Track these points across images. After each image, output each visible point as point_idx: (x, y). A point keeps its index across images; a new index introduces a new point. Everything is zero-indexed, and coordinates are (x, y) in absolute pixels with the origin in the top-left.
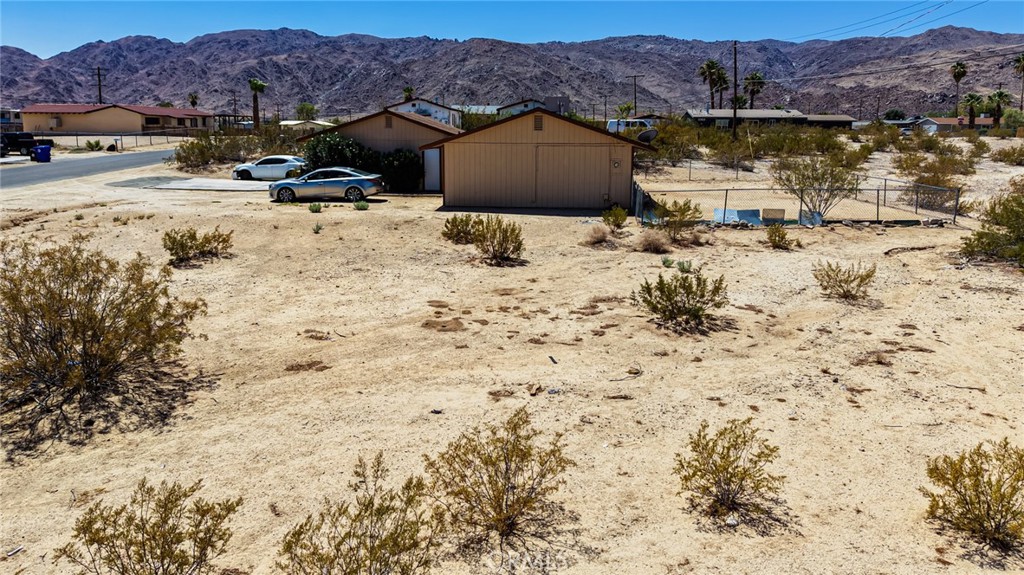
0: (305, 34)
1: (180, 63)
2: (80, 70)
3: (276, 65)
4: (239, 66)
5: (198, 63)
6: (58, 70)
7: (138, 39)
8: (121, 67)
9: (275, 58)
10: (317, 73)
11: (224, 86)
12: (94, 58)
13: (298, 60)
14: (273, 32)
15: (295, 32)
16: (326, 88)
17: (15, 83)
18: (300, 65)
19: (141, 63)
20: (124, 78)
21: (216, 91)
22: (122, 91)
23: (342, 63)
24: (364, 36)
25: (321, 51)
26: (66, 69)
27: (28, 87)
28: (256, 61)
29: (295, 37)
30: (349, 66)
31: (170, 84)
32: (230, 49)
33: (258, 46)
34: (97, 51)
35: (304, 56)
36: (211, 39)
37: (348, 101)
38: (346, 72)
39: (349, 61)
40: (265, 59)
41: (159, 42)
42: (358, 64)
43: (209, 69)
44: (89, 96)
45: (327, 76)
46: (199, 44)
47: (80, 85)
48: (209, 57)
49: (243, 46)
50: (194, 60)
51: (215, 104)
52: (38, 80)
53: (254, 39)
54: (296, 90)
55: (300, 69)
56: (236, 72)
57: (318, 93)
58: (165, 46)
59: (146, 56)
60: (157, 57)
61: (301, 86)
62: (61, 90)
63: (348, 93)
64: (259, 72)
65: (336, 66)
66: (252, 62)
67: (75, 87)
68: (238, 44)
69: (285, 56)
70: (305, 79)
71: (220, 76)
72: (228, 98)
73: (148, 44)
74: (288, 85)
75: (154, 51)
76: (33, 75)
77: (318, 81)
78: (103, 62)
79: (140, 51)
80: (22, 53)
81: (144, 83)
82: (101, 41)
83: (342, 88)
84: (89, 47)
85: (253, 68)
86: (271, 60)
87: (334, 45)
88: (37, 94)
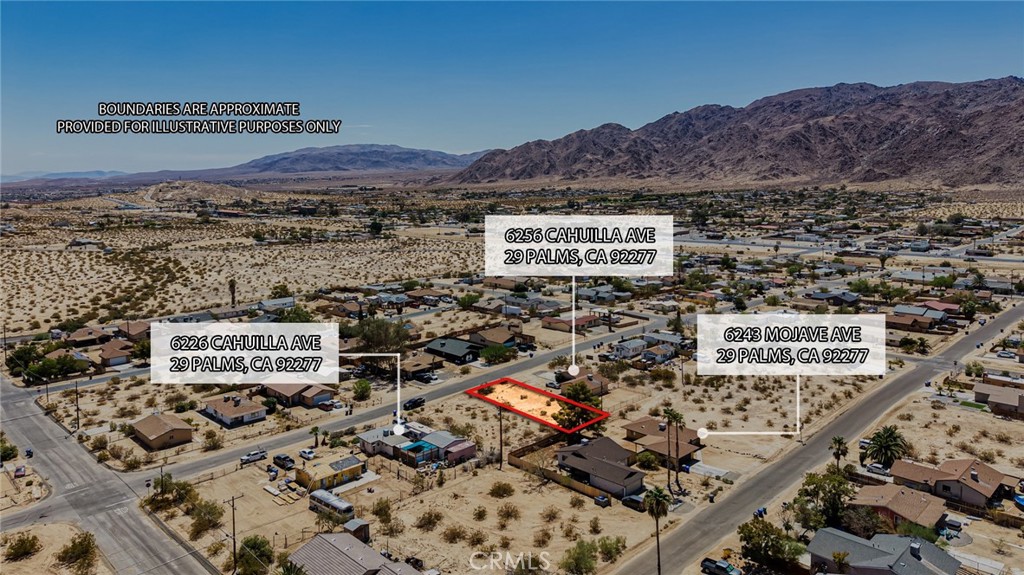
0: (863, 88)
1: (736, 130)
2: (658, 139)
3: (822, 128)
4: (787, 130)
5: (752, 128)
6: (643, 141)
7: (706, 107)
8: (689, 134)
9: (821, 121)
10: (864, 134)
11: (770, 151)
12: (670, 128)
13: (846, 121)
14: (828, 89)
15: (852, 87)
16: (873, 147)
17: (612, 153)
18: (847, 126)
19: (706, 129)
20: (690, 143)
21: (761, 156)
22: (686, 157)
23: (895, 119)
24: (930, 83)
25: (873, 108)
26: (648, 139)
27: (620, 157)
28: (802, 125)
29: (852, 91)
30: (903, 121)
31: (726, 149)
32: (783, 111)
33: (810, 106)
34: (673, 121)
35: (852, 116)
36: (768, 101)
37: (891, 163)
38: (898, 129)
39: (904, 117)
40: (811, 122)
41: (722, 109)
42: (914, 119)
43: (760, 133)
44: (662, 162)
45: (875, 135)
46: (756, 108)
47: (657, 152)
48: (763, 121)
49: (796, 107)
50: (749, 125)
51: (759, 169)
52: (628, 150)
53: (807, 99)
54: (839, 152)
55: (846, 130)
56: (782, 137)
57: (863, 153)
58: (727, 112)
59: (711, 122)
60: (719, 123)
61: (845, 147)
62: (642, 158)
63: (893, 154)
64: (804, 136)
65: (887, 124)
66: (798, 127)
67: (653, 153)
68: (791, 105)
69: (832, 117)
70: (850, 138)
71: (767, 141)
72: (771, 164)
73: (713, 112)
74: (831, 147)
75: (718, 118)
76: (624, 146)
77: (864, 141)
78: (676, 132)
79: (706, 118)
80: (620, 128)
81: (704, 149)
82: (677, 112)
83: (890, 148)
84: (668, 118)
85: (798, 132)
86: (816, 123)
87: (890, 98)
88: (626, 163)
